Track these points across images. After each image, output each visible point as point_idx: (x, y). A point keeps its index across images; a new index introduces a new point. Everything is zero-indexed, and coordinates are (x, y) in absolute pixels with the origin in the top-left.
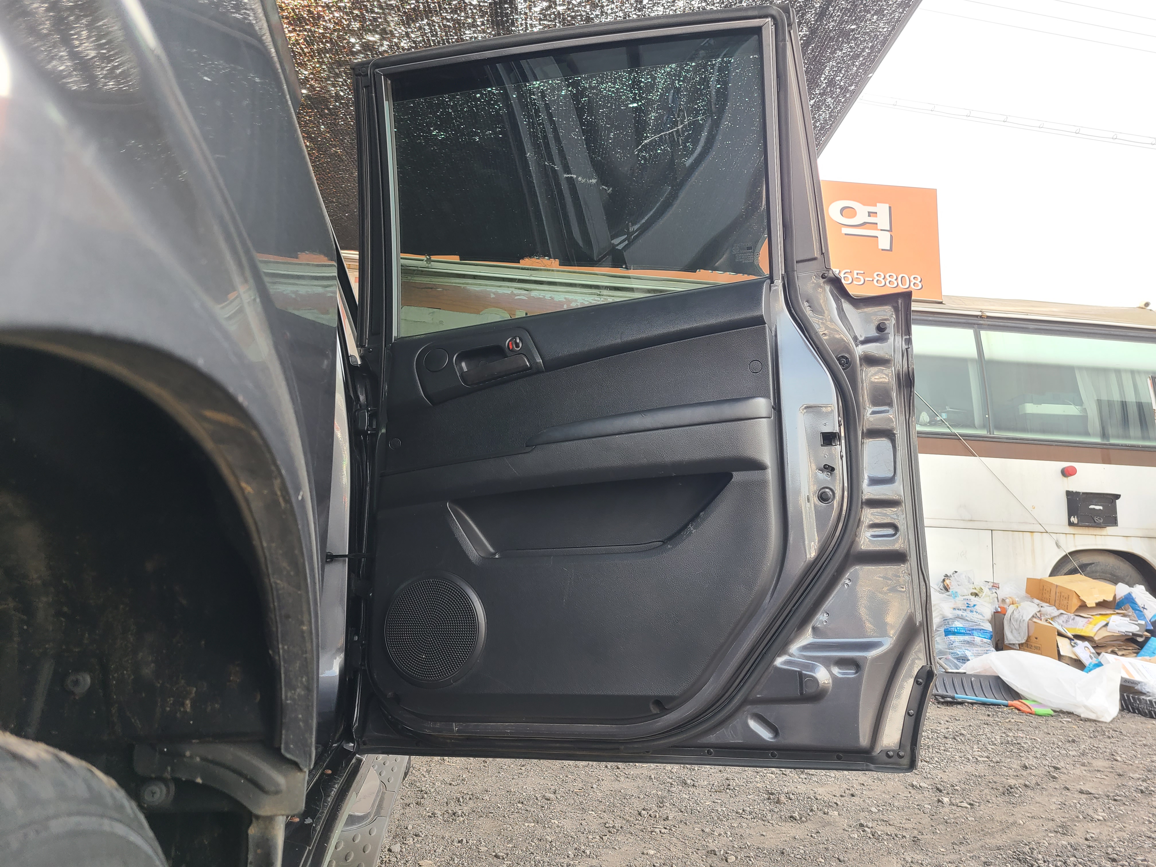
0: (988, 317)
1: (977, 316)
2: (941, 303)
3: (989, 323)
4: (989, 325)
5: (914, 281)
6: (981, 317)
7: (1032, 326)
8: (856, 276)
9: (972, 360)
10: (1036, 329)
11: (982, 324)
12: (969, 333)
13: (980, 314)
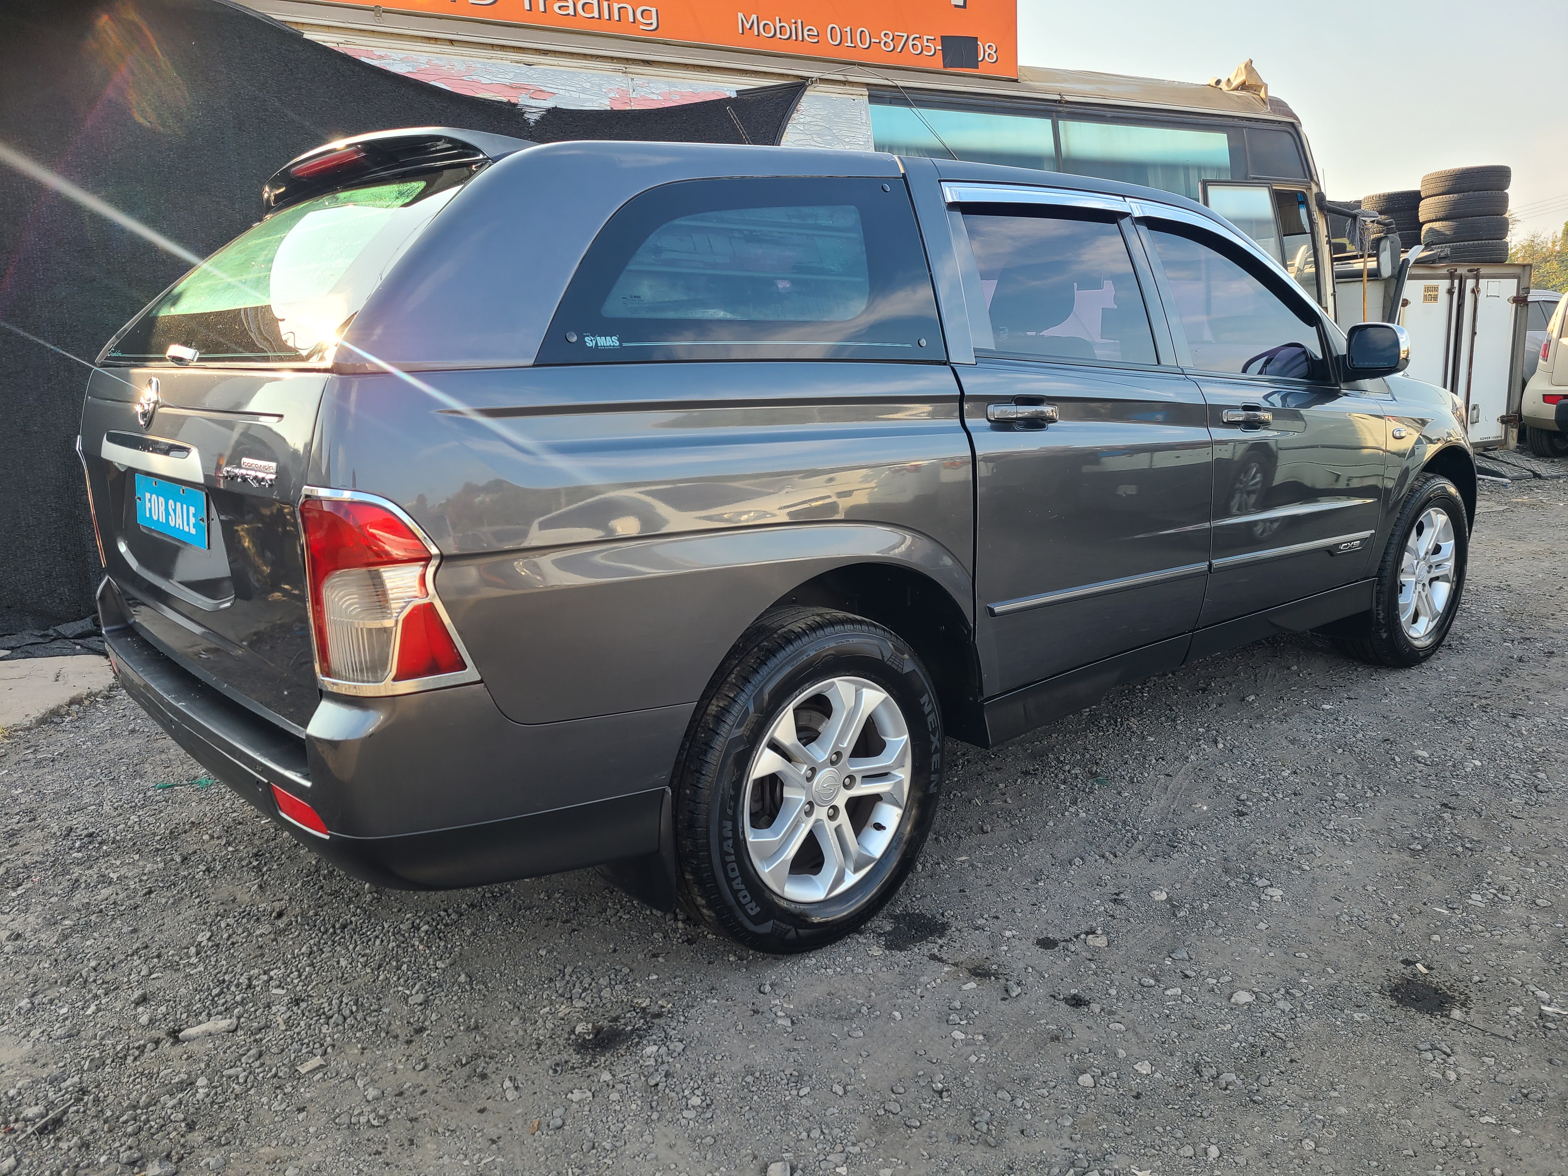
0: (1068, 102)
1: (1055, 101)
2: (1016, 81)
3: (1068, 110)
4: (1068, 113)
5: (989, 51)
6: (1060, 102)
7: (1109, 113)
8: (925, 44)
9: (1049, 158)
10: (1114, 117)
11: (1060, 112)
12: (1047, 123)
13: (1058, 98)
